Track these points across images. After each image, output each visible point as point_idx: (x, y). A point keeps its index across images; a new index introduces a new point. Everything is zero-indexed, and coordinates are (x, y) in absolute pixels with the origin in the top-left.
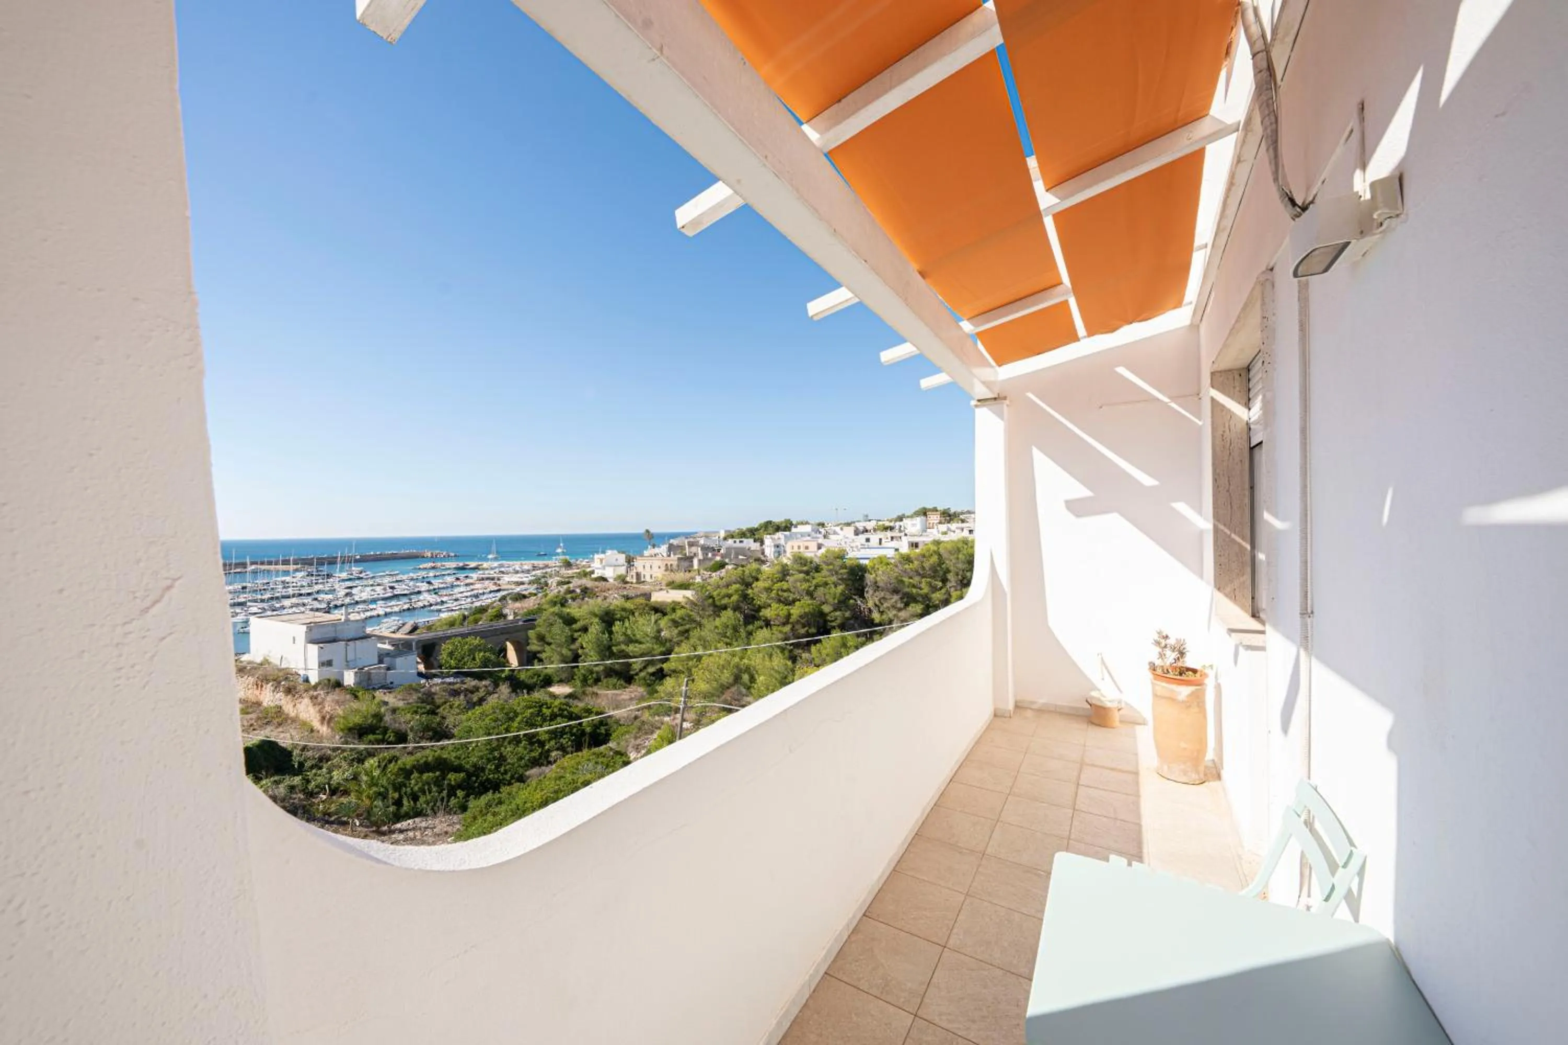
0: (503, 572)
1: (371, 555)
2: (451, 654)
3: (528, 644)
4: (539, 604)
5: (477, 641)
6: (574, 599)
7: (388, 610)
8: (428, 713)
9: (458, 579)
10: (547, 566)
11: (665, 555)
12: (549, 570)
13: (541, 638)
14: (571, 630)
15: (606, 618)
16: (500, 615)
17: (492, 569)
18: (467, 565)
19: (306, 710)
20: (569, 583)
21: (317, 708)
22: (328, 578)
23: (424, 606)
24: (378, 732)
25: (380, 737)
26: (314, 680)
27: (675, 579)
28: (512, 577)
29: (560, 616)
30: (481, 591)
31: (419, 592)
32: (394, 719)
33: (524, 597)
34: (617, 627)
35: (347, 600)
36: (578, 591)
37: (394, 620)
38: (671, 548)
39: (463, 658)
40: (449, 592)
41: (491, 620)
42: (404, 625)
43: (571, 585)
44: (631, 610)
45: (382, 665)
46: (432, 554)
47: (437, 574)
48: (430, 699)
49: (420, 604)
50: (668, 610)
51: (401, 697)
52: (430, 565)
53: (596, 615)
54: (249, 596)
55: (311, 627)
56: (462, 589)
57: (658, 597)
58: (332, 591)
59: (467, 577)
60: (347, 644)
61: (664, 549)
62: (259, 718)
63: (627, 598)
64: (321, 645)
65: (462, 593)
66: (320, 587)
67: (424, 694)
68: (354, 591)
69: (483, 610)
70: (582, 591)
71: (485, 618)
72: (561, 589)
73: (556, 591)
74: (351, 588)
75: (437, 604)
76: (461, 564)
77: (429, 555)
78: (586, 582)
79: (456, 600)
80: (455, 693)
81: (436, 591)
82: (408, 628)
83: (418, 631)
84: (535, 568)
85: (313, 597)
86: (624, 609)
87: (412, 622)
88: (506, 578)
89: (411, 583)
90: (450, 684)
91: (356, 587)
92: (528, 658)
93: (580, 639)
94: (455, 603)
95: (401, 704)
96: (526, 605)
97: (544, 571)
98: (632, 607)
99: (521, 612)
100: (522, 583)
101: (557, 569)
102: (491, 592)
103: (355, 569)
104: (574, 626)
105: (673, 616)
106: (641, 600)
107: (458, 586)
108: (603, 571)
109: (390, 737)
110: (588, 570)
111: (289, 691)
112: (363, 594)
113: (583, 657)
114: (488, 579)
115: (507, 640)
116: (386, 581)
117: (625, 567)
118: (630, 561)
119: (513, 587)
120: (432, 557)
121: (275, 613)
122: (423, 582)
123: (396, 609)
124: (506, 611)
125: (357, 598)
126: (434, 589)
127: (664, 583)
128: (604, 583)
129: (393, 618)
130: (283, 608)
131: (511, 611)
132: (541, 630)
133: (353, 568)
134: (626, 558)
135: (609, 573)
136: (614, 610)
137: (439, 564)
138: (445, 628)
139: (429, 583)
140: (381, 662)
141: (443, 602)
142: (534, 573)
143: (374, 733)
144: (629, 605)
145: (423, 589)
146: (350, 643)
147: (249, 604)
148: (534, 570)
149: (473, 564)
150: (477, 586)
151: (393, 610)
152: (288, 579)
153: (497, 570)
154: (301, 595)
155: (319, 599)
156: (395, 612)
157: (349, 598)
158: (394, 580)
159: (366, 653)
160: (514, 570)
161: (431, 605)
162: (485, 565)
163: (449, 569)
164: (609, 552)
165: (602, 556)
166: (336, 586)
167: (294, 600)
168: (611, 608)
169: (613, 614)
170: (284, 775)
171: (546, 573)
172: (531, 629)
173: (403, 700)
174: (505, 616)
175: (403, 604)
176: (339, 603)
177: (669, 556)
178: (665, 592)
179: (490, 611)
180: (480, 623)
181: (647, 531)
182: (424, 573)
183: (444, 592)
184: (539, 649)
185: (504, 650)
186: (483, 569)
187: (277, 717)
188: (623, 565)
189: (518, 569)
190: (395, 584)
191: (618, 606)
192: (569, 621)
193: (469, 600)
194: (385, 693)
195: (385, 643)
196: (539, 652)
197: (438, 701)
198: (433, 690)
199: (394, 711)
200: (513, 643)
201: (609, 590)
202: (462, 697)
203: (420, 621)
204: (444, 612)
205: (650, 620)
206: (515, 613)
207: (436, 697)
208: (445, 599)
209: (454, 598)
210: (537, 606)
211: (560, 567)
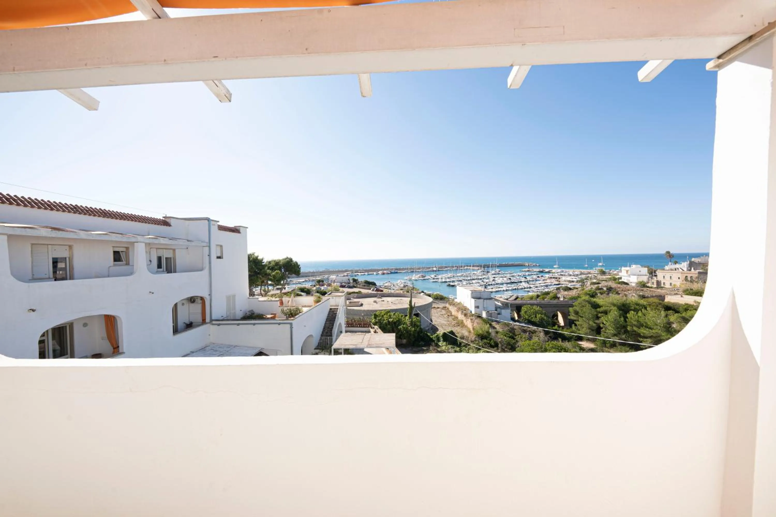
0: (562, 275)
1: (504, 264)
2: (526, 312)
3: (569, 315)
4: (578, 294)
5: (538, 308)
6: (601, 294)
7: (508, 288)
8: (510, 337)
9: (538, 277)
10: (589, 273)
11: (685, 269)
12: (590, 275)
13: (577, 313)
14: (596, 311)
15: (623, 308)
16: (556, 297)
17: (557, 273)
18: (544, 270)
19: (468, 323)
20: (599, 283)
21: (472, 324)
22: (487, 273)
23: (522, 289)
24: (488, 339)
25: (489, 342)
26: (473, 312)
27: (692, 288)
28: (567, 278)
29: (589, 302)
30: (549, 284)
31: (521, 282)
32: (496, 336)
33: (570, 289)
34: (631, 315)
35: (493, 283)
36: (605, 289)
37: (510, 293)
38: (692, 265)
39: (531, 316)
40: (533, 283)
41: (551, 299)
42: (513, 295)
43: (600, 285)
44: (644, 306)
45: (496, 312)
46: (528, 264)
47: (530, 274)
48: (513, 331)
49: (521, 287)
50: (681, 309)
51: (502, 328)
52: (527, 269)
53: (614, 305)
54: (463, 278)
55: (473, 292)
56: (540, 282)
57: (670, 299)
58: (488, 278)
59: (542, 276)
60: (484, 301)
61: (684, 265)
62: (457, 323)
63: (643, 297)
64: (475, 299)
65: (540, 284)
66: (484, 276)
67: (511, 328)
68: (496, 279)
69: (548, 293)
70: (607, 289)
71: (548, 298)
72: (594, 287)
73: (590, 287)
74: (494, 277)
75: (527, 288)
76: (541, 270)
77: (527, 265)
78: (613, 285)
79: (536, 287)
80: (525, 331)
81: (528, 282)
82: (514, 298)
83: (518, 299)
84: (581, 274)
85: (482, 280)
86: (637, 304)
87: (516, 295)
88: (564, 278)
89: (518, 278)
90: (523, 326)
91: (497, 277)
92: (570, 323)
93: (602, 318)
94: (536, 289)
95: (501, 330)
96: (570, 294)
97: (587, 276)
98: (645, 303)
99: (568, 297)
100: (573, 282)
101: (596, 275)
102: (555, 285)
103: (497, 270)
104: (598, 309)
105: (684, 315)
106: (656, 300)
107: (539, 280)
108: (629, 278)
109: (492, 343)
110: (617, 277)
111: (465, 315)
112: (499, 281)
113: (604, 329)
114: (553, 278)
115: (557, 310)
116: (508, 276)
117: (648, 276)
118: (652, 273)
119: (567, 283)
120: (528, 266)
121: (470, 285)
122: (523, 277)
123: (510, 288)
124: (559, 295)
125: (497, 282)
126: (528, 281)
127: (681, 290)
128: (625, 286)
129: (509, 292)
130: (472, 283)
131: (562, 295)
132: (577, 309)
133: (497, 269)
134: (648, 270)
135: (633, 280)
136: (630, 304)
137: (531, 269)
138: (528, 299)
139: (525, 278)
140: (496, 310)
141: (530, 287)
142: (580, 276)
143: (486, 339)
144: (642, 302)
145: (522, 280)
146: (485, 300)
147: (463, 281)
148: (581, 275)
149: (547, 270)
150: (548, 281)
151: (509, 289)
152: (475, 272)
153: (559, 274)
154: (478, 279)
155: (484, 281)
156: (510, 290)
157: (494, 282)
158: (511, 275)
159: (491, 306)
160: (568, 274)
161: (525, 288)
162: (554, 271)
163: (535, 272)
164: (634, 266)
165: (628, 268)
166: (490, 276)
167: (476, 281)
168: (628, 302)
169: (629, 307)
170: (454, 345)
171: (588, 277)
172: (571, 307)
173: (502, 329)
174: (559, 298)
175: (514, 286)
176: (490, 283)
177: (690, 270)
178: (680, 296)
179: (551, 294)
180: (546, 300)
181: (668, 252)
182: (524, 273)
183: (531, 283)
184: (575, 318)
185: (557, 316)
186: (552, 273)
187: (461, 324)
188: (646, 275)
189: (571, 274)
190: (511, 278)
191: (632, 302)
192: (596, 306)
193: (543, 288)
194: (496, 324)
195: (499, 302)
196: (575, 321)
197: (517, 333)
198: (515, 327)
199: (497, 332)
200: (560, 312)
201: (628, 290)
202: (528, 334)
203: (519, 295)
204: (531, 292)
205: (660, 314)
206: (564, 297)
207: (516, 331)
208: (531, 286)
209: (536, 286)
210: (577, 295)
211: (597, 274)
